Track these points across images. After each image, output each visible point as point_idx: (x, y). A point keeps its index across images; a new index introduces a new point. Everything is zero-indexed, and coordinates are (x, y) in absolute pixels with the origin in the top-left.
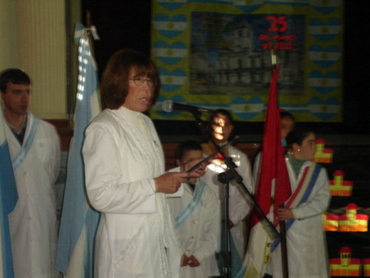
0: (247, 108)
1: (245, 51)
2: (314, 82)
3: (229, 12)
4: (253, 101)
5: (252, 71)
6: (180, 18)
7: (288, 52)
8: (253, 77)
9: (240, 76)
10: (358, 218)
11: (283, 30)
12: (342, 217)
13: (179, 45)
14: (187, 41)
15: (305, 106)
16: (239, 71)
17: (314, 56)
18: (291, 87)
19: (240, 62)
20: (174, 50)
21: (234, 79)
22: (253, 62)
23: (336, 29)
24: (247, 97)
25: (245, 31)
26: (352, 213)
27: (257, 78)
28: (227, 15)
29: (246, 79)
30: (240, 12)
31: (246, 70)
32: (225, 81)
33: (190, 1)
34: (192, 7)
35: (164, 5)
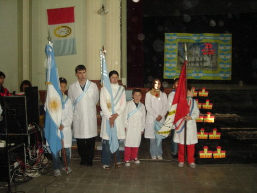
0: (197, 75)
1: (197, 55)
2: (221, 66)
3: (191, 42)
4: (200, 72)
5: (199, 62)
6: (174, 44)
7: (212, 56)
8: (200, 64)
9: (195, 64)
10: (211, 117)
11: (210, 48)
12: (205, 117)
13: (174, 53)
14: (177, 52)
15: (218, 74)
16: (195, 62)
17: (221, 57)
18: (213, 68)
19: (195, 59)
20: (172, 55)
21: (193, 65)
22: (200, 59)
23: (229, 48)
24: (197, 71)
25: (197, 48)
26: (209, 116)
27: (201, 64)
28: (190, 43)
29: (197, 65)
30: (195, 42)
31: (197, 62)
32: (190, 65)
33: (177, 38)
34: (178, 41)
35: (169, 40)
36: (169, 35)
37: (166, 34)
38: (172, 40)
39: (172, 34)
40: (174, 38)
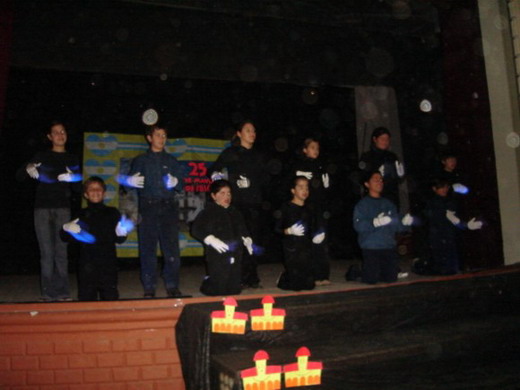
6: (110, 164)
11: (202, 175)
33: (118, 148)
34: (121, 154)
35: (95, 151)
36: (96, 139)
37: (87, 135)
38: (102, 153)
39: (105, 135)
40: (111, 146)
